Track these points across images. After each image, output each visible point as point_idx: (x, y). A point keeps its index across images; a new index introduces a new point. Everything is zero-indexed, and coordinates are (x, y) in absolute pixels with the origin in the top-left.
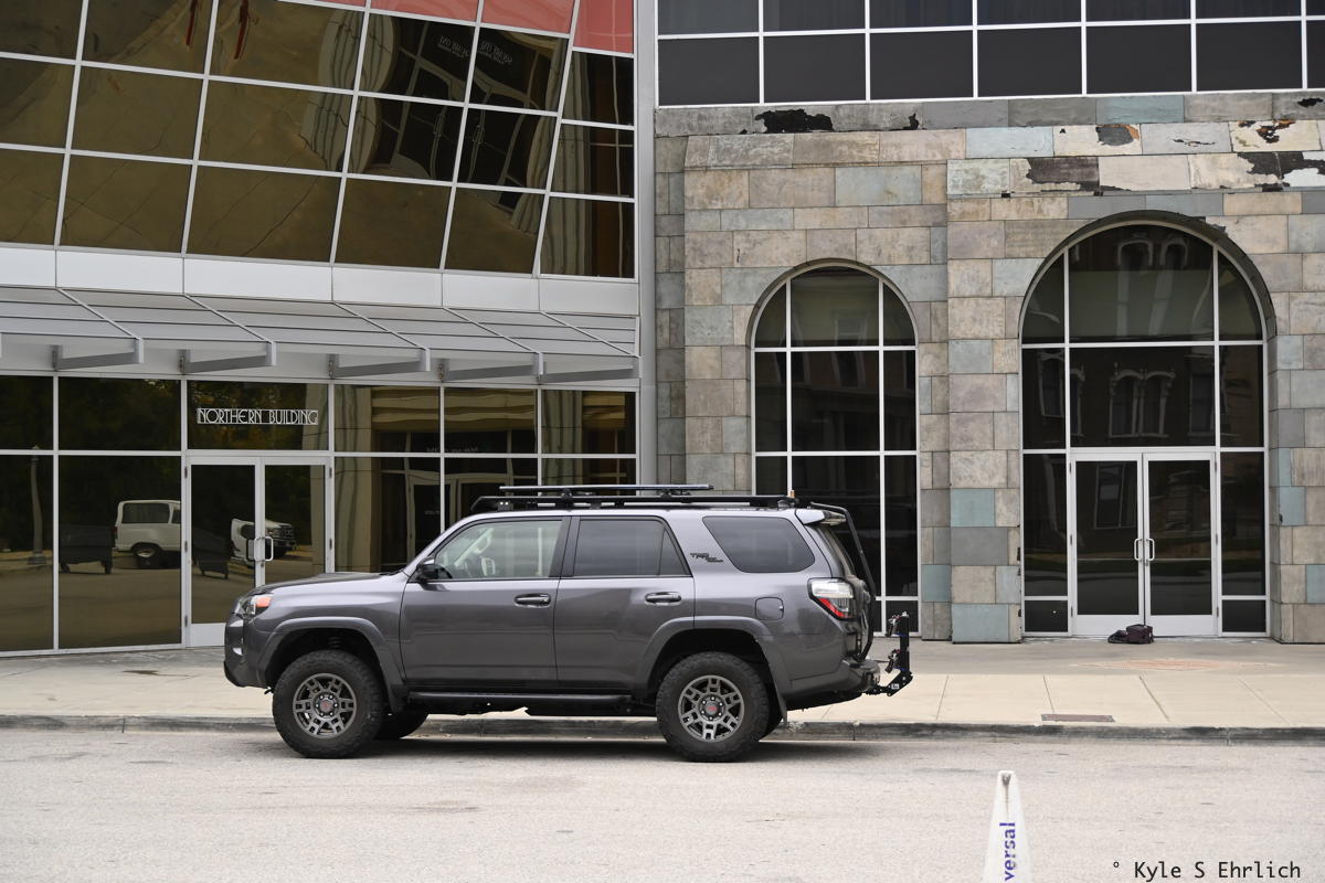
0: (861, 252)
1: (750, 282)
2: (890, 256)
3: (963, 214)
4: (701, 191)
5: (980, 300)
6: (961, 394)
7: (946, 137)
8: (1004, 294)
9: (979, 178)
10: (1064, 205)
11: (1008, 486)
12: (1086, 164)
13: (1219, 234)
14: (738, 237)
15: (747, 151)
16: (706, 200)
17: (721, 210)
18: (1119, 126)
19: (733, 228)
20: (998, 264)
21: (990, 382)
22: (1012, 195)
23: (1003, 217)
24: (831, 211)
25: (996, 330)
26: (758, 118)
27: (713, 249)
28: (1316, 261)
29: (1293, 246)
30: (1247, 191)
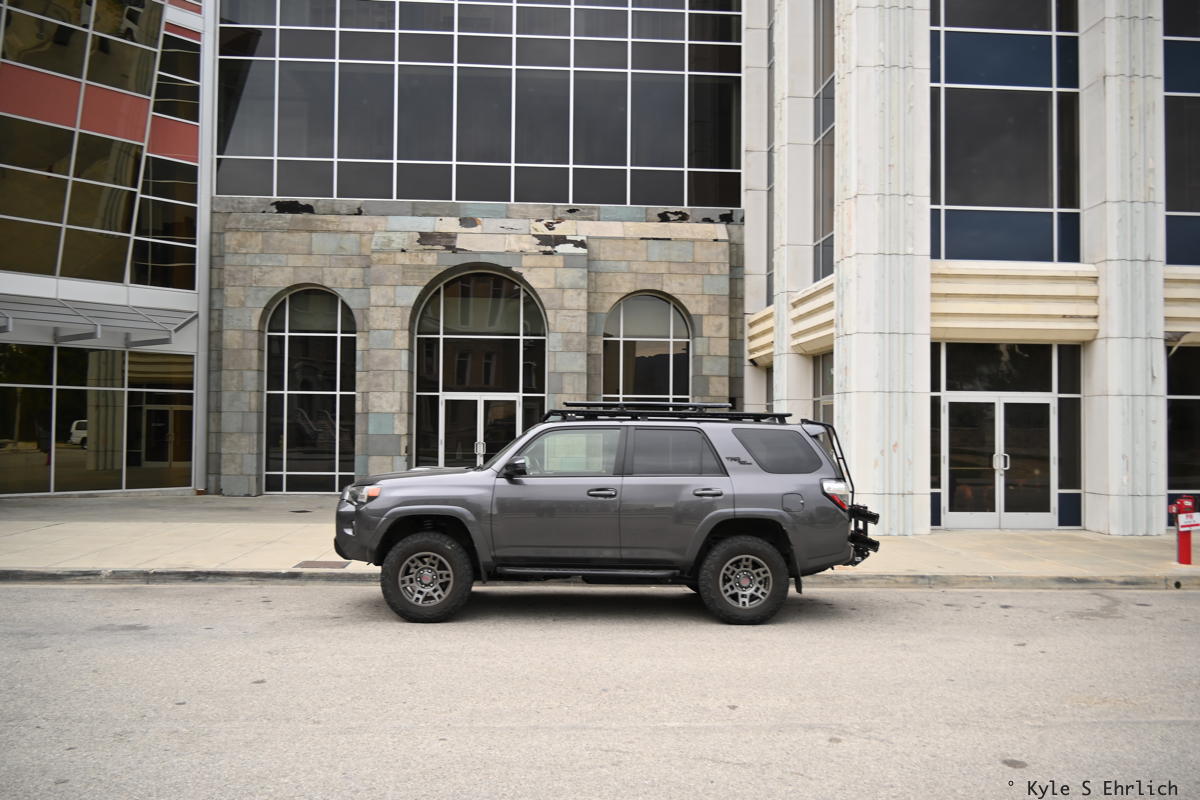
0: (325, 280)
1: (261, 295)
2: (341, 283)
3: (380, 260)
4: (235, 243)
5: (388, 308)
6: (376, 360)
7: (376, 220)
8: (402, 306)
9: (390, 241)
10: (436, 257)
11: (401, 412)
12: (451, 237)
13: (519, 277)
14: (255, 270)
15: (263, 221)
16: (237, 248)
17: (245, 254)
18: (472, 218)
19: (252, 264)
20: (399, 288)
21: (392, 354)
22: (407, 251)
23: (401, 262)
24: (309, 257)
25: (396, 325)
26: (272, 204)
27: (241, 275)
28: (570, 293)
29: (558, 285)
30: (535, 254)
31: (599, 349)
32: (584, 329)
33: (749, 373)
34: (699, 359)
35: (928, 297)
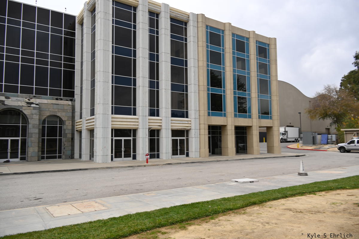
12: (3, 101)
13: (22, 111)
18: (8, 97)
28: (34, 115)
29: (32, 113)
30: (26, 106)
31: (41, 128)
32: (38, 123)
33: (76, 132)
34: (65, 130)
35: (111, 121)
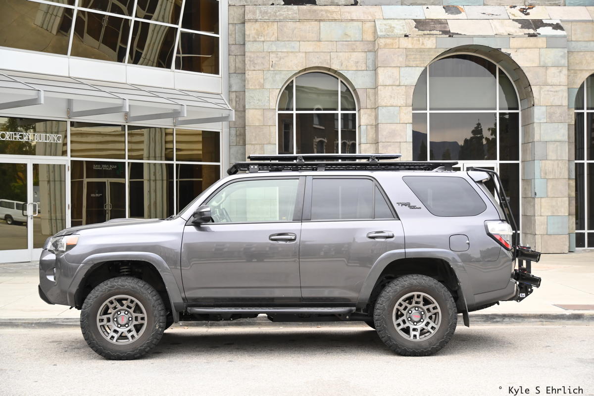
0: (333, 63)
1: (278, 78)
2: (347, 66)
3: (385, 45)
4: (253, 32)
5: (394, 87)
6: (385, 133)
8: (406, 85)
9: (392, 28)
10: (434, 41)
12: (442, 23)
14: (272, 55)
15: (275, 13)
16: (256, 36)
17: (263, 41)
18: (454, 6)
19: (270, 51)
20: (402, 69)
21: (399, 127)
22: (409, 36)
23: (405, 46)
24: (318, 43)
25: (401, 102)
27: (259, 61)
28: (552, 71)
29: (542, 64)
30: (520, 37)
31: (572, 120)
32: (565, 103)
